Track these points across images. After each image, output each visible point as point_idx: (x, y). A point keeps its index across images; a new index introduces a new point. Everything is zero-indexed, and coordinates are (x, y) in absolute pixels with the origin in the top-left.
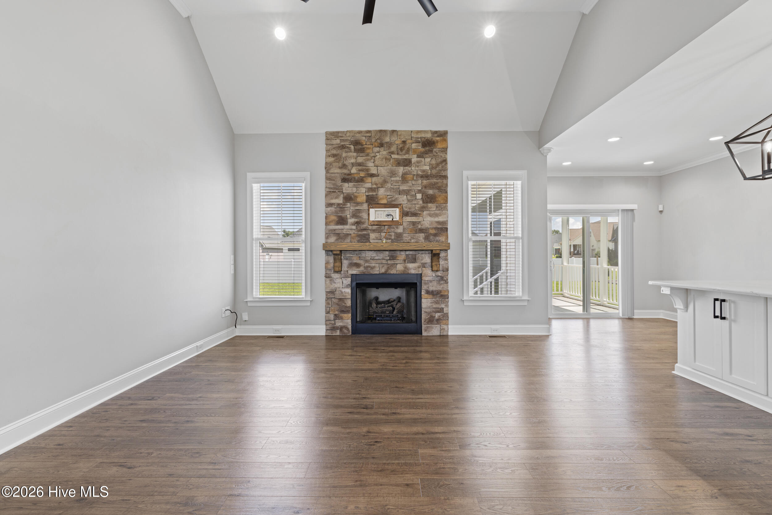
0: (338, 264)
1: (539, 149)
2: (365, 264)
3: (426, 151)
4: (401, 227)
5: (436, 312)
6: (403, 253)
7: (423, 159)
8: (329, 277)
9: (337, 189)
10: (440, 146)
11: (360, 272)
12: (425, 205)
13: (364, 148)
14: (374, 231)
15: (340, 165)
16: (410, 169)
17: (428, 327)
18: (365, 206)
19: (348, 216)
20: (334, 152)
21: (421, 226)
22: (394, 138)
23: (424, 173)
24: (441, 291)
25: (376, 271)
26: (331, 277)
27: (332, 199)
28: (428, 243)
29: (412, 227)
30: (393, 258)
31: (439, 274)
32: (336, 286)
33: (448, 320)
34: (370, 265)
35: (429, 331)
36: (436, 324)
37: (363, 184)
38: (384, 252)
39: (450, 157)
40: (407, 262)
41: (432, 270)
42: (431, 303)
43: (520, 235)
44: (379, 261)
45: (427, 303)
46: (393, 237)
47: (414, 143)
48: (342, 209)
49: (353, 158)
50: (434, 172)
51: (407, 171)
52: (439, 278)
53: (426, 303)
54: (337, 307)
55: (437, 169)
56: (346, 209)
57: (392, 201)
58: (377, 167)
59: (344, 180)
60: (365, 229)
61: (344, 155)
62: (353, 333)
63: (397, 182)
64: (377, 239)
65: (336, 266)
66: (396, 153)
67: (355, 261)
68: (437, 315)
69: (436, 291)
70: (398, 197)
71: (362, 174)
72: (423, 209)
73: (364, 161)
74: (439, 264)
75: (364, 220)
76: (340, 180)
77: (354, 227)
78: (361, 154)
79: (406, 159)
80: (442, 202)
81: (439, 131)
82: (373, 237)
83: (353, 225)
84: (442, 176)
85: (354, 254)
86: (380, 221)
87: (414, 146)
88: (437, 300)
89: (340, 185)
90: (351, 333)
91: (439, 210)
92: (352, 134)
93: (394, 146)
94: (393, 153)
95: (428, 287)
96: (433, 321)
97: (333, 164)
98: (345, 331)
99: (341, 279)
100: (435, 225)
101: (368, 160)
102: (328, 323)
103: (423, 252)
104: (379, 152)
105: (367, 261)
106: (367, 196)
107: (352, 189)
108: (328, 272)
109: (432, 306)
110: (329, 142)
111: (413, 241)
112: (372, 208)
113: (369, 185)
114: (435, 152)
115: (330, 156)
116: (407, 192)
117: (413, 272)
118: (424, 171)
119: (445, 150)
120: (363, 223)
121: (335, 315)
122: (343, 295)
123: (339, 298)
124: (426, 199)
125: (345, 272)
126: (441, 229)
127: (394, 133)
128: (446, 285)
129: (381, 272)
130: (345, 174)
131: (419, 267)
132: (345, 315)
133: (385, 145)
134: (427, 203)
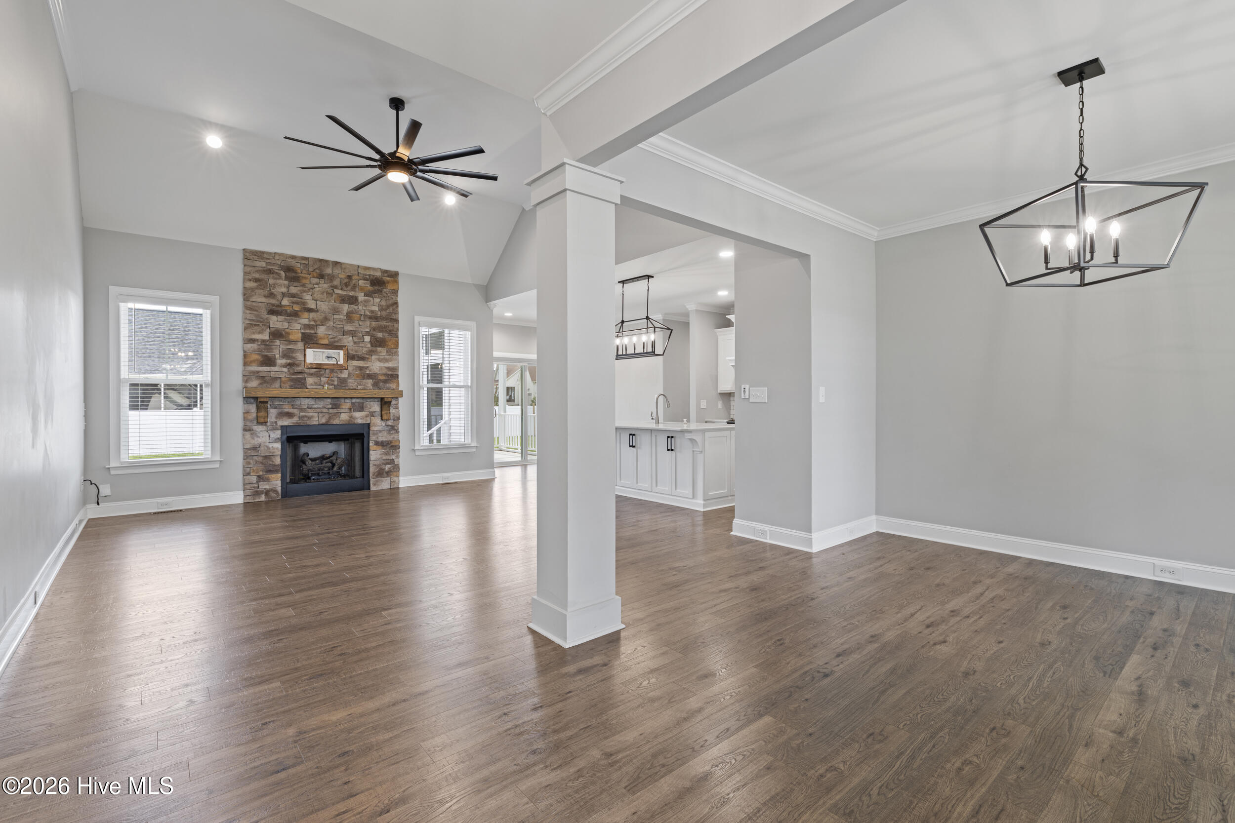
0: (262, 414)
1: (487, 302)
2: (299, 414)
3: (375, 290)
4: (346, 372)
5: (386, 464)
6: (348, 401)
7: (371, 299)
8: (249, 430)
9: (261, 322)
10: (390, 287)
11: (294, 423)
12: (374, 349)
13: (299, 277)
14: (311, 375)
15: (266, 292)
16: (356, 307)
17: (377, 481)
18: (300, 345)
19: (277, 356)
20: (257, 276)
21: (370, 371)
22: (337, 271)
23: (373, 314)
24: (391, 442)
25: (315, 421)
26: (253, 430)
27: (254, 333)
28: (376, 391)
29: (358, 372)
30: (336, 406)
31: (390, 423)
32: (260, 440)
33: (399, 471)
34: (306, 414)
35: (378, 485)
36: (386, 477)
37: (298, 319)
38: (325, 400)
39: (401, 299)
40: (352, 411)
41: (382, 419)
42: (381, 454)
43: (469, 384)
44: (318, 410)
45: (377, 454)
46: (336, 383)
47: (361, 280)
48: (268, 347)
49: (283, 286)
50: (384, 313)
51: (352, 310)
52: (390, 427)
53: (375, 455)
54: (261, 467)
55: (388, 311)
56: (273, 347)
57: (335, 342)
58: (316, 301)
59: (272, 312)
60: (300, 373)
61: (271, 281)
62: (282, 497)
63: (341, 320)
64: (316, 384)
65: (260, 417)
66: (340, 288)
67: (286, 410)
68: (387, 467)
69: (386, 441)
70: (343, 338)
71: (297, 308)
72: (371, 352)
73: (299, 292)
74: (390, 413)
75: (298, 361)
76: (266, 311)
77: (285, 370)
78: (295, 284)
79: (352, 297)
80: (393, 347)
81: (390, 271)
82: (311, 382)
83: (284, 367)
84: (393, 319)
85: (285, 402)
86: (320, 364)
87: (361, 283)
88: (387, 451)
89: (265, 317)
90: (280, 497)
91: (390, 355)
92: (282, 258)
93: (337, 280)
94: (336, 287)
95: (377, 438)
96: (383, 473)
97: (256, 291)
98: (273, 495)
99: (268, 432)
100: (385, 371)
101: (304, 292)
102: (248, 487)
103: (372, 400)
104: (317, 284)
105: (302, 410)
106: (302, 334)
107: (282, 324)
108: (248, 424)
109: (382, 457)
110: (249, 263)
111: (359, 387)
112: (310, 348)
113: (305, 321)
114: (385, 292)
115: (250, 280)
116: (352, 334)
117: (360, 421)
118: (372, 312)
119: (395, 292)
120: (298, 365)
121: (259, 477)
122: (270, 452)
123: (264, 455)
124: (374, 342)
125: (273, 423)
126: (392, 375)
127: (338, 265)
128: (397, 434)
129: (321, 423)
130: (273, 305)
131: (367, 416)
132: (273, 476)
133: (327, 277)
134: (376, 346)
